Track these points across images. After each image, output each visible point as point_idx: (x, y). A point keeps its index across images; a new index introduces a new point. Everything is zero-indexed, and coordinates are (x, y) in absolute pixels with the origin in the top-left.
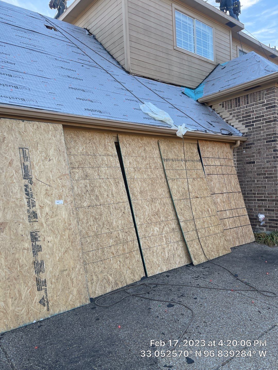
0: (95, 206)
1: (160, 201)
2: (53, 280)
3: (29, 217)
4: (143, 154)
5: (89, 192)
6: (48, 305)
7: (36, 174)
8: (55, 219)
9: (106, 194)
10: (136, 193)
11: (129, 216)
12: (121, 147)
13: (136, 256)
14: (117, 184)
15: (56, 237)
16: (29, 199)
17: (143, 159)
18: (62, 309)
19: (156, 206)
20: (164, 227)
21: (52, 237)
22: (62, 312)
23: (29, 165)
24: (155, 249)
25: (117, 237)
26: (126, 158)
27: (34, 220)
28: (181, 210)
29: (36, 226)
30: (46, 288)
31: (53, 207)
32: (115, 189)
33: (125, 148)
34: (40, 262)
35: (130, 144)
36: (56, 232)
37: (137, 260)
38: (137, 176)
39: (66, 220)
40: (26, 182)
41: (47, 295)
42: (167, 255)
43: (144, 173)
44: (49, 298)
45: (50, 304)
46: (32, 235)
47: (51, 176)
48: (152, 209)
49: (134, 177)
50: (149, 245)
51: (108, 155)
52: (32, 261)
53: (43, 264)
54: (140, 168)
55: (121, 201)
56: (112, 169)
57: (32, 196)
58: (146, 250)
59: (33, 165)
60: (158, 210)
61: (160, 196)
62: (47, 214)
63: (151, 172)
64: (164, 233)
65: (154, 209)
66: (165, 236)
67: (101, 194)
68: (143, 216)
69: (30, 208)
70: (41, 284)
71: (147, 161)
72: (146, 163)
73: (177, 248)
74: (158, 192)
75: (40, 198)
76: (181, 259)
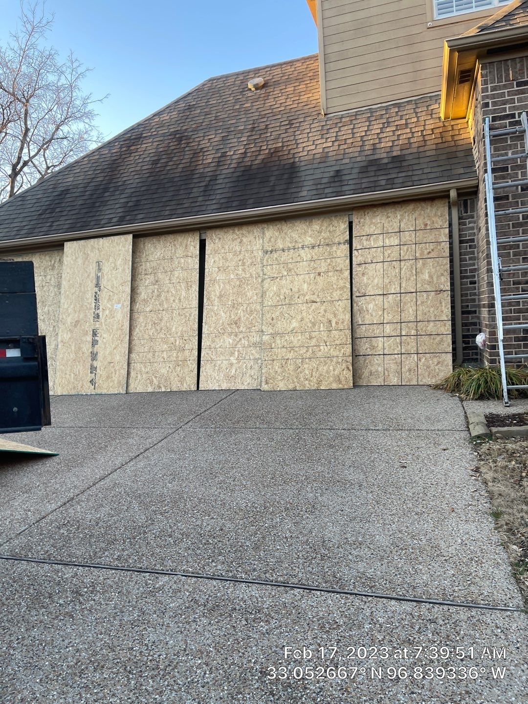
0: (157, 311)
1: (245, 307)
2: (102, 368)
3: (94, 317)
4: (238, 248)
5: (155, 297)
6: (95, 385)
8: (111, 320)
9: (172, 299)
10: (213, 297)
11: (194, 324)
12: (207, 244)
13: (191, 366)
14: (188, 288)
16: (96, 303)
17: (234, 255)
18: (104, 391)
19: (237, 313)
20: (241, 339)
21: (107, 334)
22: (103, 393)
23: (101, 276)
24: (219, 362)
25: (172, 343)
26: (211, 256)
27: (97, 320)
28: (273, 319)
29: (97, 325)
30: (96, 372)
31: (112, 310)
32: (184, 293)
33: (212, 244)
34: (95, 353)
35: (220, 239)
36: (111, 331)
37: (191, 370)
38: (221, 277)
39: (120, 322)
40: (96, 289)
41: (95, 378)
42: (233, 371)
43: (231, 272)
44: (97, 381)
46: (93, 332)
47: (115, 283)
48: (230, 317)
49: (216, 278)
50: (212, 357)
51: (187, 256)
52: (90, 350)
53: (97, 355)
54: (228, 267)
55: (189, 307)
56: (187, 272)
57: (98, 300)
58: (206, 362)
59: (104, 275)
60: (239, 318)
61: (249, 300)
62: (107, 315)
63: (244, 270)
64: (239, 346)
65: (233, 317)
66: (238, 351)
67: (167, 299)
68: (214, 324)
69: (96, 311)
70: (93, 369)
71: (241, 257)
72: (239, 259)
73: (251, 366)
74: (246, 296)
75: (103, 303)
76: (254, 380)
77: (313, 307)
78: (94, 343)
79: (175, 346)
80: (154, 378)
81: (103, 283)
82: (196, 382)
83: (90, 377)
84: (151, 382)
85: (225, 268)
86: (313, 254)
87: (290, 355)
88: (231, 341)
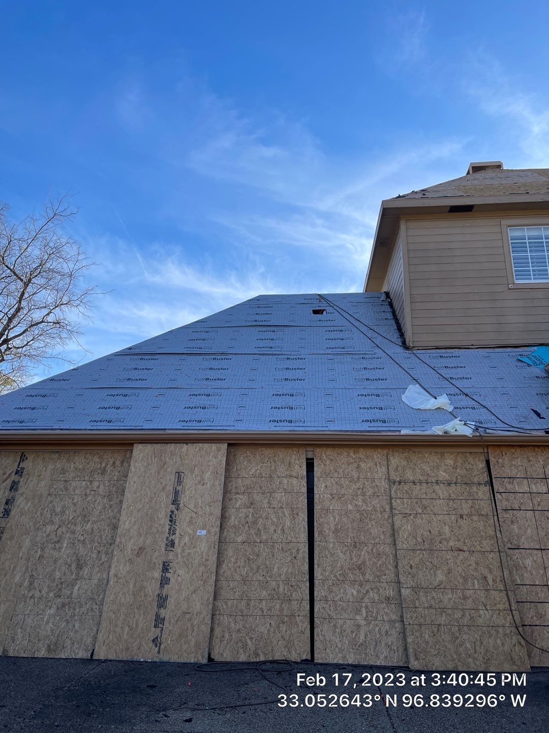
0: (252, 543)
1: (370, 548)
2: (172, 621)
3: (167, 545)
4: (355, 475)
5: (250, 524)
6: (160, 647)
7: (185, 500)
8: (192, 551)
9: (272, 528)
10: (327, 531)
11: (303, 564)
12: (315, 465)
13: (300, 624)
14: (294, 515)
15: (188, 573)
16: (171, 525)
17: (351, 482)
18: (173, 658)
19: (360, 555)
20: (368, 591)
21: (183, 571)
22: (172, 661)
23: (180, 490)
24: (340, 622)
25: (274, 589)
26: (322, 479)
27: (171, 549)
28: (411, 567)
29: (171, 556)
30: (162, 627)
31: (193, 537)
32: (289, 522)
33: (323, 465)
34: (164, 596)
35: (332, 460)
36: (190, 566)
37: (301, 631)
38: (335, 506)
39: (204, 554)
40: (173, 507)
41: (162, 635)
42: (362, 638)
43: (349, 502)
44: (163, 640)
45: (162, 646)
46: (164, 565)
47: (200, 502)
48: (351, 559)
49: (329, 507)
50: (329, 612)
51: (291, 476)
52: (157, 593)
53: (167, 600)
54: (343, 495)
55: (294, 540)
56: (292, 495)
57: (175, 522)
58: (322, 620)
59: (185, 490)
60: (364, 562)
61: (374, 539)
62: (185, 544)
63: (364, 501)
64: (366, 600)
65: (355, 560)
66: (367, 607)
67: (265, 529)
68: (330, 568)
69: (170, 536)
70: (159, 621)
71: (359, 485)
72: (357, 487)
73: (387, 632)
74: (370, 533)
75: (182, 525)
76: (392, 652)
77: (461, 557)
78: (164, 581)
79: (278, 593)
80: (248, 640)
81: (183, 500)
82: (309, 649)
83: (154, 632)
84: (245, 646)
85: (340, 496)
86: (451, 491)
87: (443, 619)
88: (355, 594)
